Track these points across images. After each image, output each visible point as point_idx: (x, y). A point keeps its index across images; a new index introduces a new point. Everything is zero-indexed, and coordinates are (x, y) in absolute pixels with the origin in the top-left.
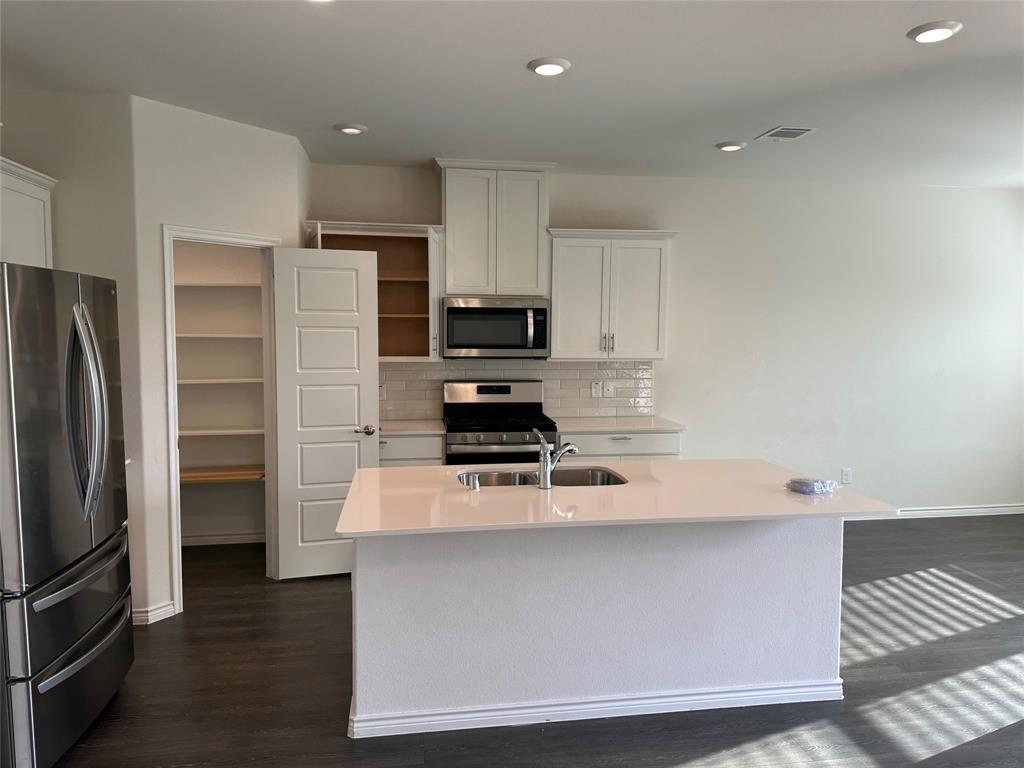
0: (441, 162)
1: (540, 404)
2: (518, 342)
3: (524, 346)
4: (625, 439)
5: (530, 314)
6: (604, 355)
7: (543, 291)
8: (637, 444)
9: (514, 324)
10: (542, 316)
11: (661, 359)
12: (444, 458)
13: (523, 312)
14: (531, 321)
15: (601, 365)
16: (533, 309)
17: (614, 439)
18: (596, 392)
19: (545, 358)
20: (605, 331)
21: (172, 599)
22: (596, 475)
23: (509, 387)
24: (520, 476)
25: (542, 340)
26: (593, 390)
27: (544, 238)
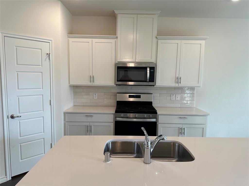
0: (116, 12)
1: (152, 102)
2: (143, 79)
3: (146, 81)
4: (185, 118)
5: (148, 69)
6: (177, 85)
7: (153, 60)
8: (190, 120)
9: (142, 73)
10: (153, 70)
11: (200, 87)
12: (114, 122)
13: (145, 68)
14: (148, 72)
15: (175, 88)
16: (149, 67)
17: (180, 118)
18: (173, 98)
19: (154, 86)
20: (177, 76)
21: (6, 175)
22: (175, 145)
23: (140, 95)
24: (137, 144)
25: (152, 78)
26: (172, 97)
27: (155, 40)
